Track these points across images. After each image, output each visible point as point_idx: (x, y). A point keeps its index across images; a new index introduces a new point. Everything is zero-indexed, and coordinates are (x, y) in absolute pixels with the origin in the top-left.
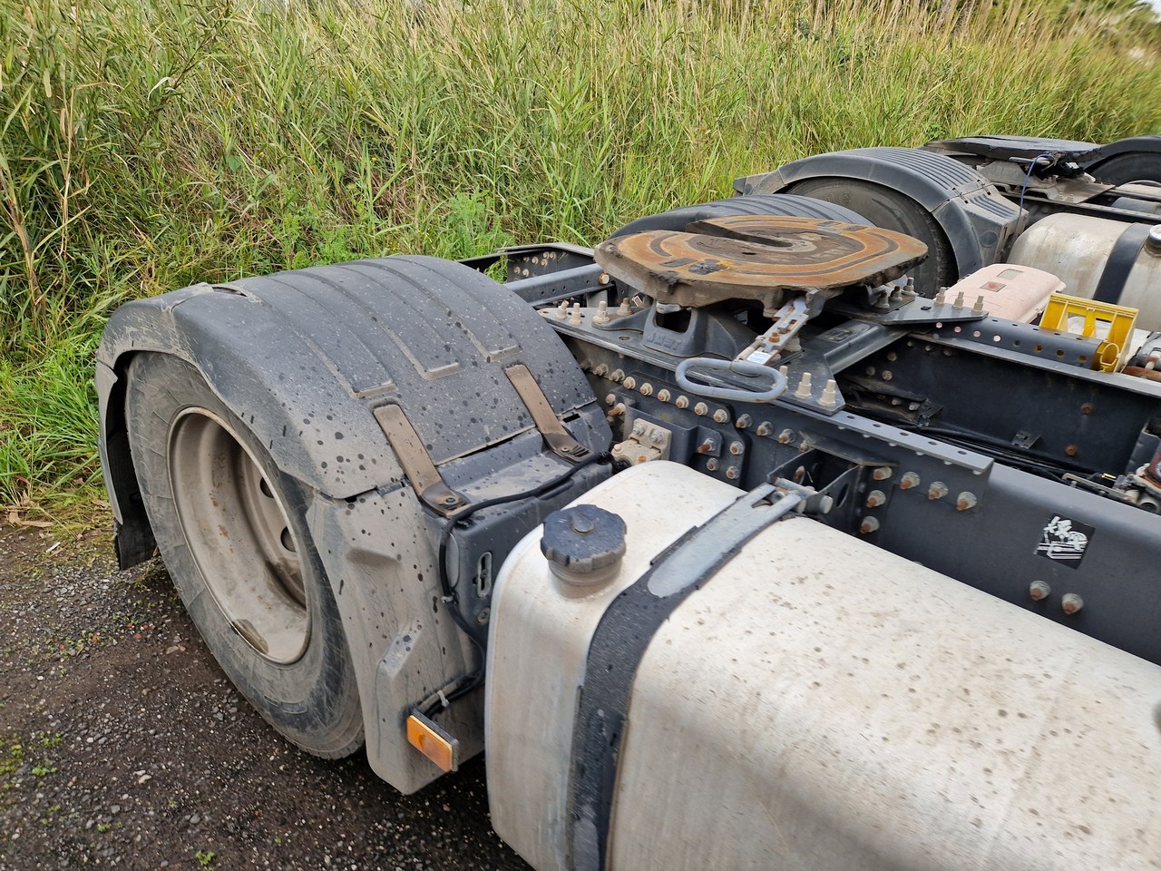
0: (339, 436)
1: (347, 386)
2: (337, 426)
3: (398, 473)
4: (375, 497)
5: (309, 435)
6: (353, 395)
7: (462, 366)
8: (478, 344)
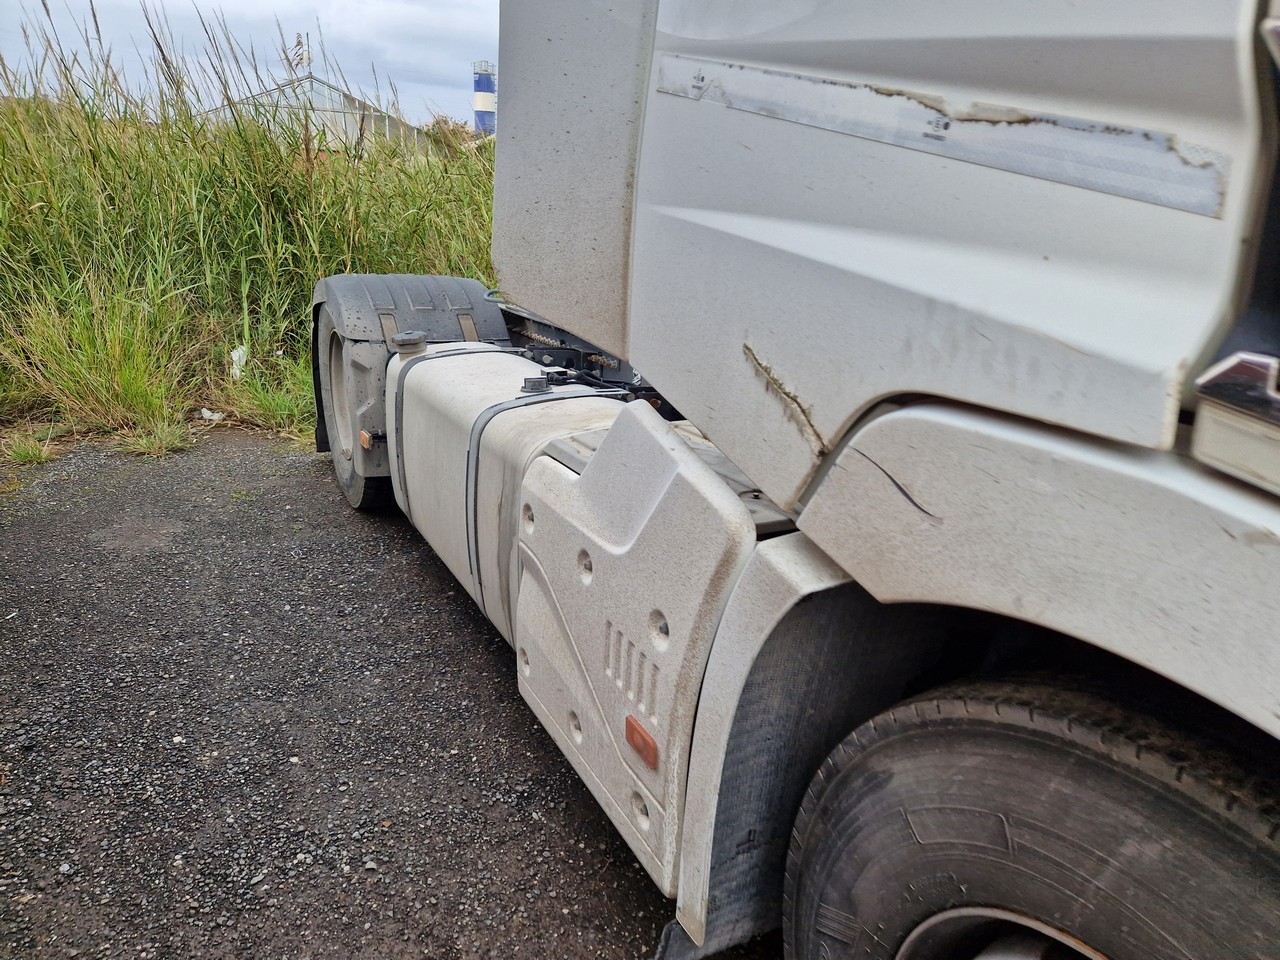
0: (359, 318)
1: (371, 303)
2: (359, 315)
3: (382, 339)
4: (367, 343)
5: (345, 314)
6: (373, 307)
7: (434, 309)
8: (449, 303)
